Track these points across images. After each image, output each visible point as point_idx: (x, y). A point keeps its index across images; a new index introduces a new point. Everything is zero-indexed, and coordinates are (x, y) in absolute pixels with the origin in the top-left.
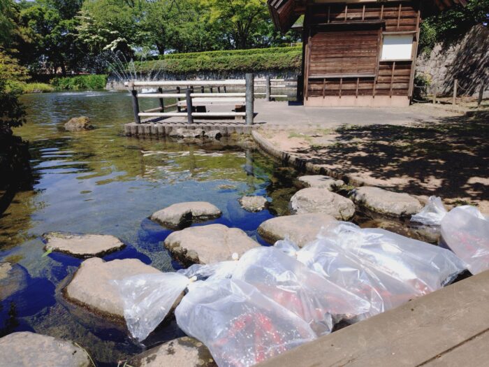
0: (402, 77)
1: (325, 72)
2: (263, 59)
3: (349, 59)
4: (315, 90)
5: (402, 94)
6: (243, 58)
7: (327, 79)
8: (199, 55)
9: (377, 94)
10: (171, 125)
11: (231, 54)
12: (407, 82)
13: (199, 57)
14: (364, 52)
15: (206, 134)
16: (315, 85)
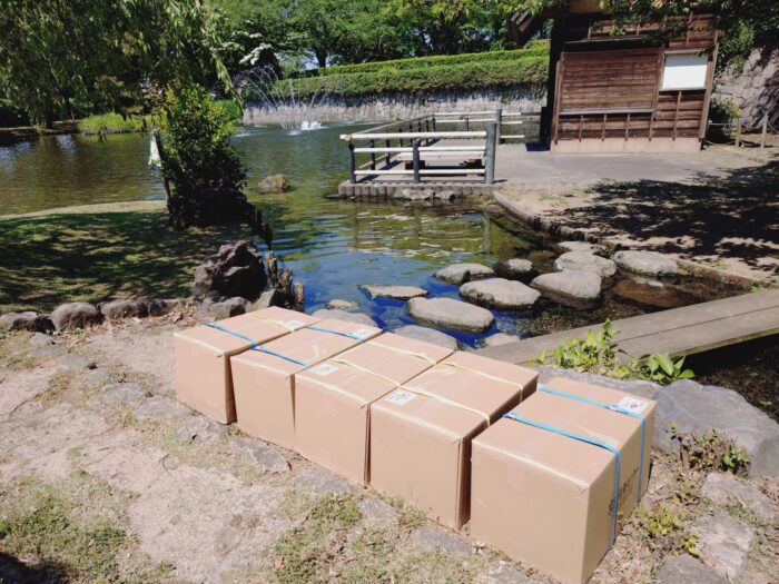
0: (690, 112)
1: (583, 105)
2: (481, 71)
3: (616, 88)
4: (568, 131)
5: (690, 135)
6: (449, 70)
7: (585, 116)
8: (381, 67)
9: (655, 136)
10: (394, 185)
11: (430, 63)
12: (699, 118)
13: (381, 71)
14: (638, 79)
15: (437, 195)
16: (567, 124)
